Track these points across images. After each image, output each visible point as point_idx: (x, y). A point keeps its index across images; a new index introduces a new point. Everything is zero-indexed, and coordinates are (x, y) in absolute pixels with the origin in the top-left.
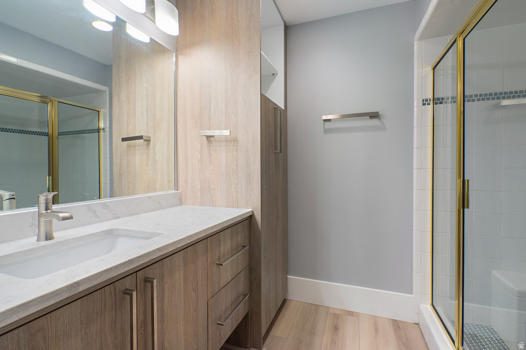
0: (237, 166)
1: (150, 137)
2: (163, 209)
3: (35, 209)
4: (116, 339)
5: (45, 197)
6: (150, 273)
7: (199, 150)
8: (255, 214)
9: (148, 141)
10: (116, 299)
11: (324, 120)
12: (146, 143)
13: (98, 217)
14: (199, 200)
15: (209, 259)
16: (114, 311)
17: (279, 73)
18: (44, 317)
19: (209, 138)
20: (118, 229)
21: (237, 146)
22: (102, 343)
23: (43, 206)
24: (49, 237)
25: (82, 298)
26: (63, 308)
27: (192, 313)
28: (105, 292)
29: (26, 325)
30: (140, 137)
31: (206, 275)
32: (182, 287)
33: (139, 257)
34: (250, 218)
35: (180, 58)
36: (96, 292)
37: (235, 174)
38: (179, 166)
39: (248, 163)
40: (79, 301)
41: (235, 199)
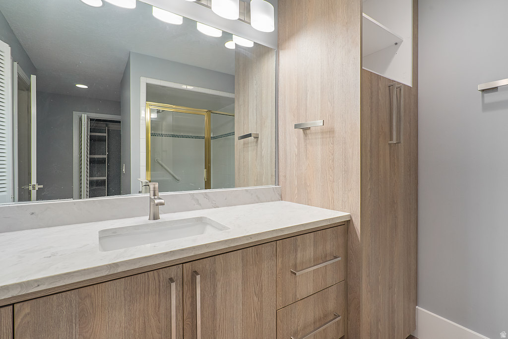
0: (333, 161)
1: (258, 134)
2: (262, 202)
3: (148, 195)
4: (160, 323)
5: (153, 186)
6: (198, 266)
7: (297, 145)
8: (353, 219)
9: (257, 138)
10: (159, 285)
11: (483, 91)
12: (255, 140)
13: (200, 205)
14: (296, 197)
15: (279, 265)
16: (157, 296)
17: (404, 40)
18: (91, 287)
19: (305, 131)
20: (206, 218)
21: (333, 137)
22: (145, 322)
23: (152, 192)
24: (156, 217)
25: (127, 278)
26: (108, 283)
27: (253, 320)
28: (148, 276)
29: (77, 290)
30: (250, 135)
31: (275, 282)
32: (240, 289)
33: (183, 250)
34: (347, 224)
35: (281, 53)
36: (140, 275)
37: (330, 170)
38: (280, 162)
39: (345, 157)
40: (123, 279)
41: (330, 199)
